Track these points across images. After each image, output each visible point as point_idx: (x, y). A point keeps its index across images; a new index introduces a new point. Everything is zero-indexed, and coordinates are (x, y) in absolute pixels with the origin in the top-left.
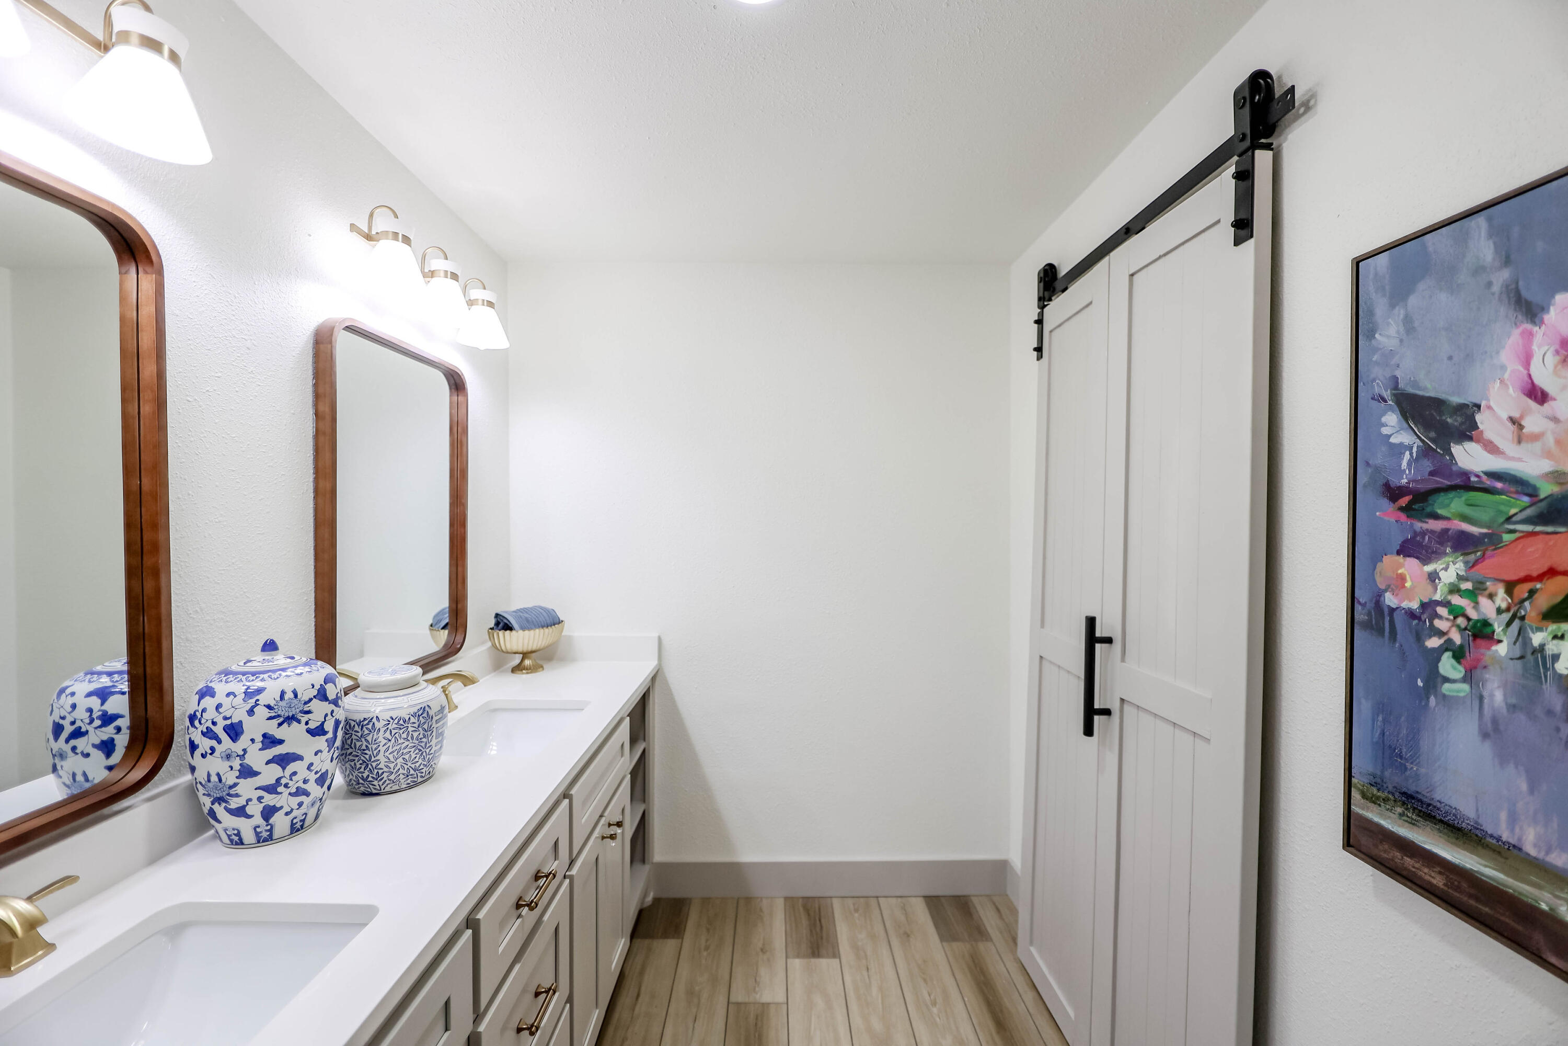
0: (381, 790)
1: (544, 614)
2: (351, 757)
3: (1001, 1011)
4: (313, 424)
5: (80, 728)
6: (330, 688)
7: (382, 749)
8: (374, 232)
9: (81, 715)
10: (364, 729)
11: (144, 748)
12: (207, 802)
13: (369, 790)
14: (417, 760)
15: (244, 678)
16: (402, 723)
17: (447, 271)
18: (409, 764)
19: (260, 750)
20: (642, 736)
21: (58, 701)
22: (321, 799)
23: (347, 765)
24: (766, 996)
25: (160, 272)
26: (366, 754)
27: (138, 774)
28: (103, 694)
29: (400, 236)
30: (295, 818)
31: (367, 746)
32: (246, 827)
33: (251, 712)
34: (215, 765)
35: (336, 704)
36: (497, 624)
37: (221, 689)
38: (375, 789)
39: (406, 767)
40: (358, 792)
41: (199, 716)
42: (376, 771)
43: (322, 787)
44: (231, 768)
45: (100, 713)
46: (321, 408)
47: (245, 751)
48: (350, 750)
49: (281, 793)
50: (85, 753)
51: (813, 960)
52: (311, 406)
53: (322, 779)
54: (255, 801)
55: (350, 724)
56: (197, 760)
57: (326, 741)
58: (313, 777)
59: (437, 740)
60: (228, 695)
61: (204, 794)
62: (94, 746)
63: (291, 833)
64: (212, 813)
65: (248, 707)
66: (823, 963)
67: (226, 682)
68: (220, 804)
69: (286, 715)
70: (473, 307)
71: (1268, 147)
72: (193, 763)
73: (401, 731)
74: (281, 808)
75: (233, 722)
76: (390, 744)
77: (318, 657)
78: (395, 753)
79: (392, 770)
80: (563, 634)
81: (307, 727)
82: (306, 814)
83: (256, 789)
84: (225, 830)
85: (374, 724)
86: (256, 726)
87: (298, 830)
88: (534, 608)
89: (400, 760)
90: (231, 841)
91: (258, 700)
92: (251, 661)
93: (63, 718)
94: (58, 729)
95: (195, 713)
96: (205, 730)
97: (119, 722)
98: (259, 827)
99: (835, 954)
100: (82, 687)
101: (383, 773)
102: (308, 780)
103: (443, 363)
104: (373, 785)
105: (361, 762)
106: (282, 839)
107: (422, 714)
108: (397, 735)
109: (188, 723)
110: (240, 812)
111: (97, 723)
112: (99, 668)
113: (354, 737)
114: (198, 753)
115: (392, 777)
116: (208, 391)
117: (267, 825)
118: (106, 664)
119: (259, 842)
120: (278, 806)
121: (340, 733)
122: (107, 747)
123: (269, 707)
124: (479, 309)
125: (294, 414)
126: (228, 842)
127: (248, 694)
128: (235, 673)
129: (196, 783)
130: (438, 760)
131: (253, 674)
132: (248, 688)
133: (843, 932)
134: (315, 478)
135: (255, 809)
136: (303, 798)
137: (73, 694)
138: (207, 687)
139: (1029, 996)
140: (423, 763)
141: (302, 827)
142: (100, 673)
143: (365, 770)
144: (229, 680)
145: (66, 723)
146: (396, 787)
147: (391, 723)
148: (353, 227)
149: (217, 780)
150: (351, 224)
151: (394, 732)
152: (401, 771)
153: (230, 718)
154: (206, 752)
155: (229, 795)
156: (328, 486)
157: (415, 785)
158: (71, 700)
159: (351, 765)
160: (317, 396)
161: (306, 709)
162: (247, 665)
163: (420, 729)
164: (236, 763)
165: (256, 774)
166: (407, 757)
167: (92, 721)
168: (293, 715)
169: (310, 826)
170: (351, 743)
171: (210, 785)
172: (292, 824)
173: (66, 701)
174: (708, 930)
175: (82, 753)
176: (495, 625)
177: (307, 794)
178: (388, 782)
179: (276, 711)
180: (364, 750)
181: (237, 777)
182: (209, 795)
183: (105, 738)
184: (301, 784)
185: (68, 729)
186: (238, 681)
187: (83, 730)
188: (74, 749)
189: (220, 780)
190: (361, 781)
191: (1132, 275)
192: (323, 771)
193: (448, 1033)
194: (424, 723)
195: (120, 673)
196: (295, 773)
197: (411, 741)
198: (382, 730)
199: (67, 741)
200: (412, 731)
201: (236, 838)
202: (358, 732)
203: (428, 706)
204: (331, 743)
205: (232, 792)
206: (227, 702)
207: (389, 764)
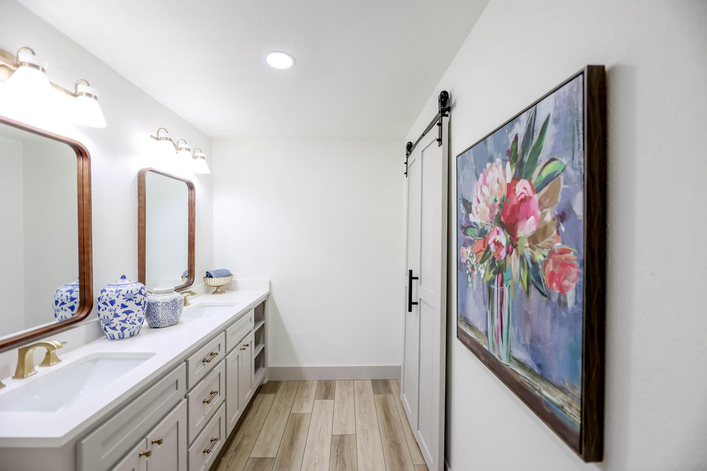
0: (160, 326)
1: (225, 272)
2: (150, 315)
3: (389, 415)
4: (138, 204)
5: (64, 302)
6: (142, 290)
7: (160, 312)
8: (159, 137)
9: (64, 298)
10: (154, 305)
11: (84, 308)
12: (103, 325)
13: (156, 326)
14: (172, 317)
15: (115, 286)
16: (167, 304)
17: (186, 148)
18: (169, 318)
19: (120, 309)
20: (263, 318)
21: (57, 294)
22: (140, 327)
23: (149, 318)
24: (304, 411)
25: (90, 160)
26: (155, 314)
27: (83, 315)
28: (71, 292)
29: (168, 139)
30: (131, 332)
31: (155, 311)
32: (116, 334)
33: (118, 297)
34: (106, 313)
35: (145, 296)
36: (207, 276)
37: (108, 290)
38: (158, 326)
39: (168, 319)
40: (152, 327)
41: (101, 298)
42: (158, 320)
43: (140, 323)
44: (111, 314)
45: (70, 297)
46: (140, 199)
47: (116, 309)
48: (150, 313)
49: (127, 323)
50: (65, 309)
51: (324, 400)
52: (137, 198)
53: (140, 320)
54: (119, 325)
55: (150, 304)
56: (101, 312)
57: (142, 307)
58: (137, 319)
59: (179, 311)
60: (110, 291)
61: (103, 323)
62: (68, 307)
63: (130, 337)
64: (105, 329)
65: (117, 295)
66: (328, 401)
67: (110, 288)
68: (108, 326)
69: (129, 298)
70: (197, 159)
71: (447, 116)
72: (99, 313)
73: (167, 307)
74: (127, 328)
75: (112, 300)
76: (163, 311)
77: (139, 281)
78: (165, 314)
79: (164, 319)
80: (233, 280)
81: (135, 302)
82: (135, 331)
83: (119, 321)
84: (109, 335)
85: (157, 304)
86: (119, 301)
87: (132, 336)
88: (221, 270)
89: (166, 316)
90: (111, 338)
91: (120, 293)
92: (117, 282)
93: (59, 299)
94: (57, 302)
95: (100, 297)
96: (103, 302)
97: (76, 300)
98: (120, 334)
99: (333, 398)
100: (64, 289)
101: (160, 320)
102: (136, 319)
103: (185, 180)
104: (157, 324)
105: (153, 316)
106: (127, 338)
107: (174, 301)
108: (165, 308)
109: (98, 300)
110: (114, 328)
111: (69, 300)
112: (69, 284)
113: (151, 308)
114: (101, 310)
115: (164, 322)
116: (103, 195)
117: (122, 333)
118: (71, 283)
119: (120, 339)
120: (126, 327)
121: (146, 306)
122: (72, 308)
123: (123, 295)
124: (199, 160)
125: (131, 201)
126: (110, 339)
127: (117, 292)
128: (112, 285)
129: (100, 319)
130: (180, 318)
131: (118, 285)
132: (117, 289)
133: (338, 391)
134: (138, 222)
135: (119, 328)
136: (134, 325)
137: (61, 291)
138: (104, 289)
139: (401, 411)
140: (174, 318)
141: (133, 335)
142: (69, 285)
143: (154, 319)
144: (111, 287)
145: (59, 300)
146: (165, 326)
147: (163, 304)
148: (152, 136)
149: (107, 318)
150: (151, 135)
151: (164, 307)
152: (167, 320)
153: (111, 298)
154: (103, 309)
155: (111, 323)
156: (143, 225)
157: (172, 325)
158: (61, 293)
159: (150, 318)
160: (139, 195)
161: (135, 297)
162: (116, 283)
163: (173, 306)
164: (113, 313)
165: (119, 316)
166: (169, 315)
167: (67, 300)
168: (131, 298)
169: (136, 335)
170: (150, 310)
171: (105, 319)
172: (130, 334)
173: (59, 294)
174: (287, 391)
175: (65, 310)
176: (206, 276)
177: (135, 324)
178: (162, 323)
179: (126, 297)
180: (154, 313)
181: (113, 317)
182: (104, 323)
183: (71, 305)
184: (133, 321)
185: (60, 302)
186: (114, 287)
187: (65, 302)
188: (62, 309)
189: (108, 318)
190: (153, 323)
191: (423, 151)
192: (141, 317)
193: (177, 390)
194: (175, 304)
195: (76, 285)
196: (131, 317)
197: (170, 310)
198: (160, 306)
199: (60, 306)
200: (171, 307)
201: (112, 337)
202: (152, 307)
203: (176, 299)
204: (143, 308)
205: (112, 322)
206: (110, 294)
207: (163, 318)
